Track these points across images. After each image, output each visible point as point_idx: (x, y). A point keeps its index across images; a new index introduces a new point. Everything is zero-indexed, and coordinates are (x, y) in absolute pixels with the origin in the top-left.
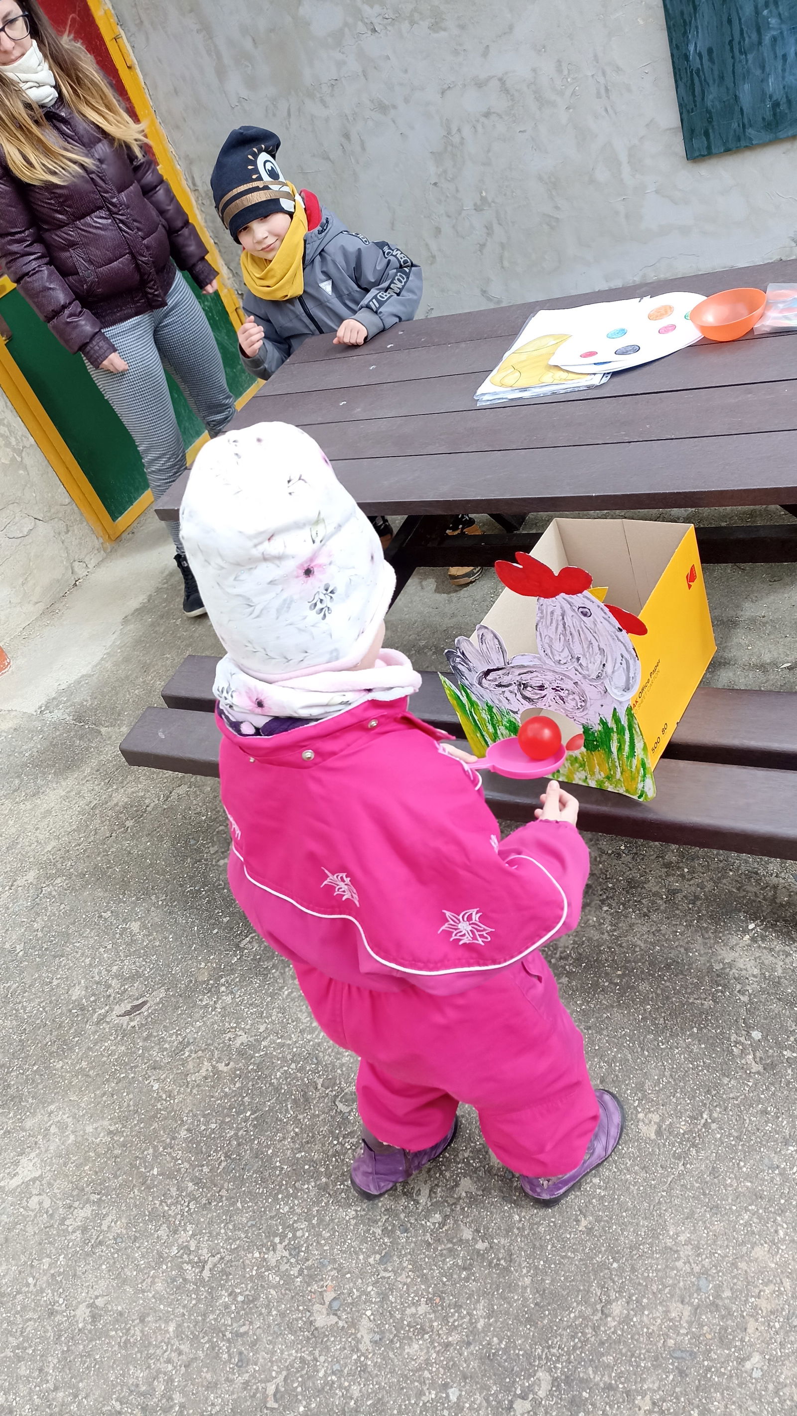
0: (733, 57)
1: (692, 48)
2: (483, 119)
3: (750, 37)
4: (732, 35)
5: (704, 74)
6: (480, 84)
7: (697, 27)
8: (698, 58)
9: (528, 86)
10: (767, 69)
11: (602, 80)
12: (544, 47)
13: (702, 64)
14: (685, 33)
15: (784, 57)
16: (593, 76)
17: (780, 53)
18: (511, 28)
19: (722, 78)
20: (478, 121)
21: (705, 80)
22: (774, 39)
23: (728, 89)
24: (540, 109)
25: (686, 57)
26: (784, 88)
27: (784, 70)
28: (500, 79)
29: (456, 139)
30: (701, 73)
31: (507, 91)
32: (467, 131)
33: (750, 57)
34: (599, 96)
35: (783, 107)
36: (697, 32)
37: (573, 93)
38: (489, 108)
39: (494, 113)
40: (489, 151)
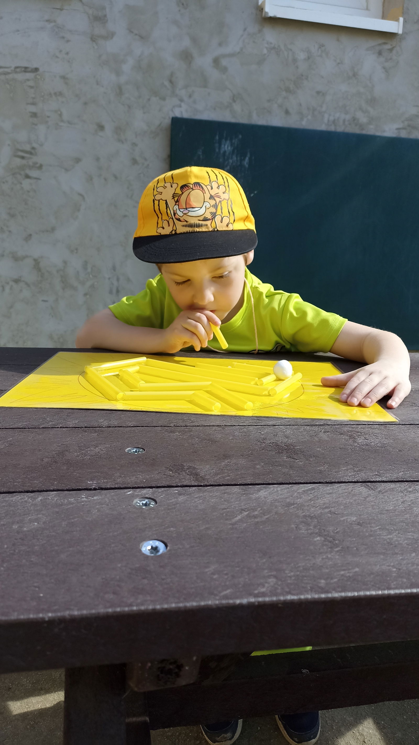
2: (11, 283)
6: (16, 258)
9: (58, 271)
11: (115, 283)
12: (77, 249)
16: (109, 279)
18: (53, 229)
20: (7, 283)
24: (63, 289)
28: (35, 260)
31: (39, 270)
34: (111, 292)
37: (92, 286)
38: (21, 277)
39: (23, 281)
40: (11, 307)
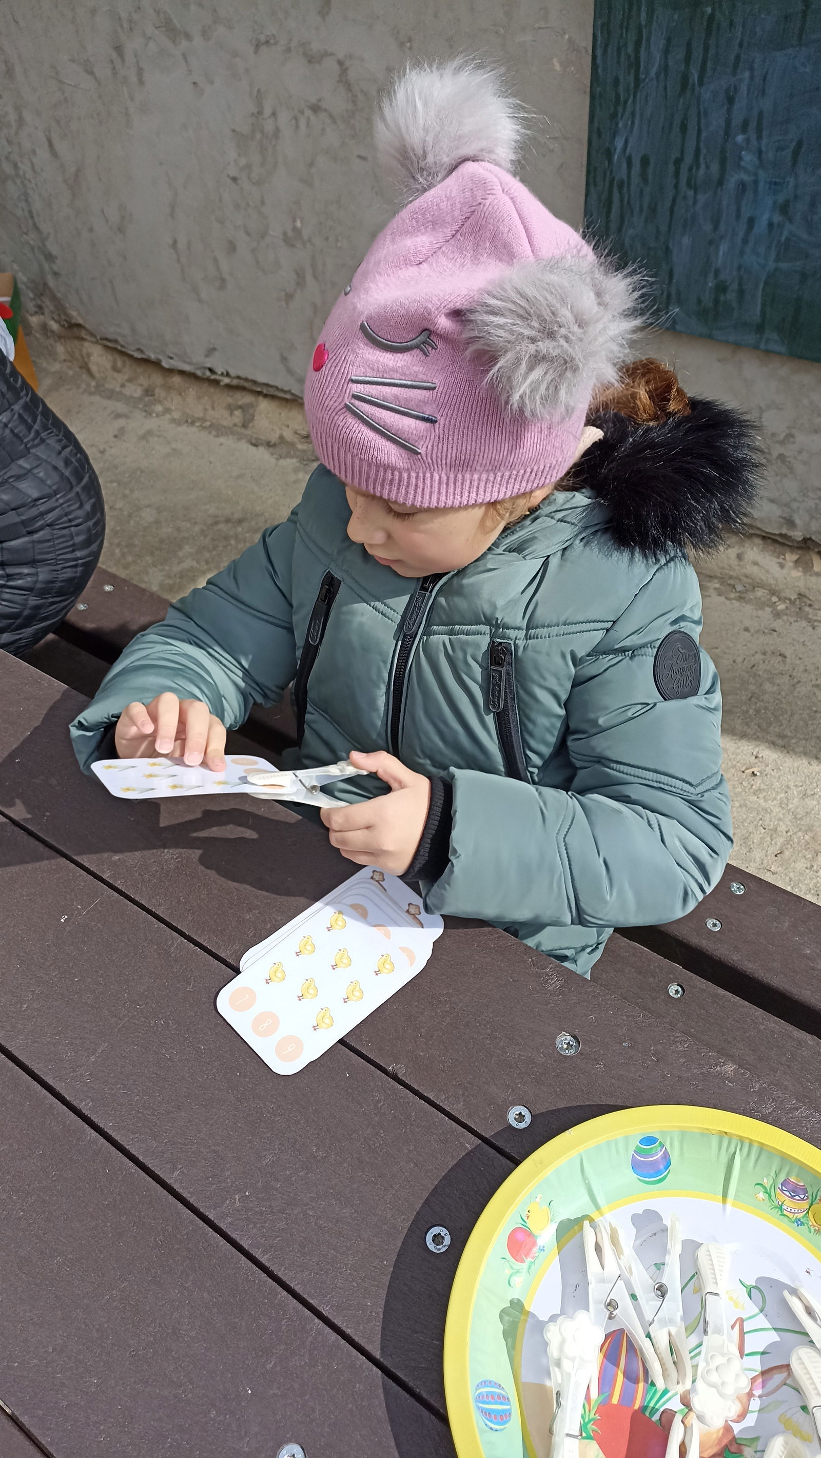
0: (676, 186)
1: (619, 143)
2: (308, 112)
3: (708, 167)
4: (682, 152)
5: (629, 195)
6: (310, 57)
7: (633, 114)
8: (624, 166)
10: (722, 227)
12: (410, 40)
13: (629, 177)
14: (614, 116)
15: (751, 221)
17: (746, 213)
19: (653, 210)
20: (302, 112)
21: (628, 203)
22: (742, 187)
23: (658, 232)
25: (609, 154)
26: (740, 267)
27: (745, 241)
28: (340, 63)
29: (269, 127)
30: (625, 190)
31: (348, 86)
32: (284, 118)
33: (702, 198)
35: (731, 296)
36: (633, 122)
38: (320, 100)
39: (325, 110)
40: (311, 164)
